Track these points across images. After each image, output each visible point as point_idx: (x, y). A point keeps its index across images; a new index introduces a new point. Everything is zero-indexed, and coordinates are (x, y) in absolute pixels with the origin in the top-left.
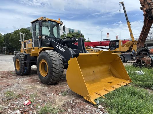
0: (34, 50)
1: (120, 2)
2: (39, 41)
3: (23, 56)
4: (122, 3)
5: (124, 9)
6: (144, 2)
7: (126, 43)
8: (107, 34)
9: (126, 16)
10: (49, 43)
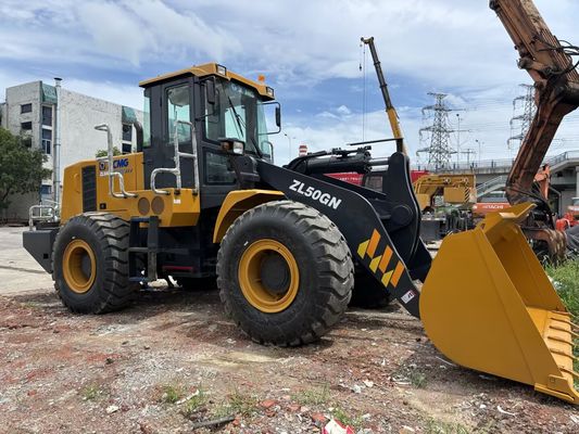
0: (179, 201)
1: (362, 39)
2: (196, 161)
3: (108, 225)
4: (370, 42)
5: (377, 64)
6: (533, 42)
7: (420, 181)
8: (301, 147)
9: (383, 86)
10: (255, 174)
